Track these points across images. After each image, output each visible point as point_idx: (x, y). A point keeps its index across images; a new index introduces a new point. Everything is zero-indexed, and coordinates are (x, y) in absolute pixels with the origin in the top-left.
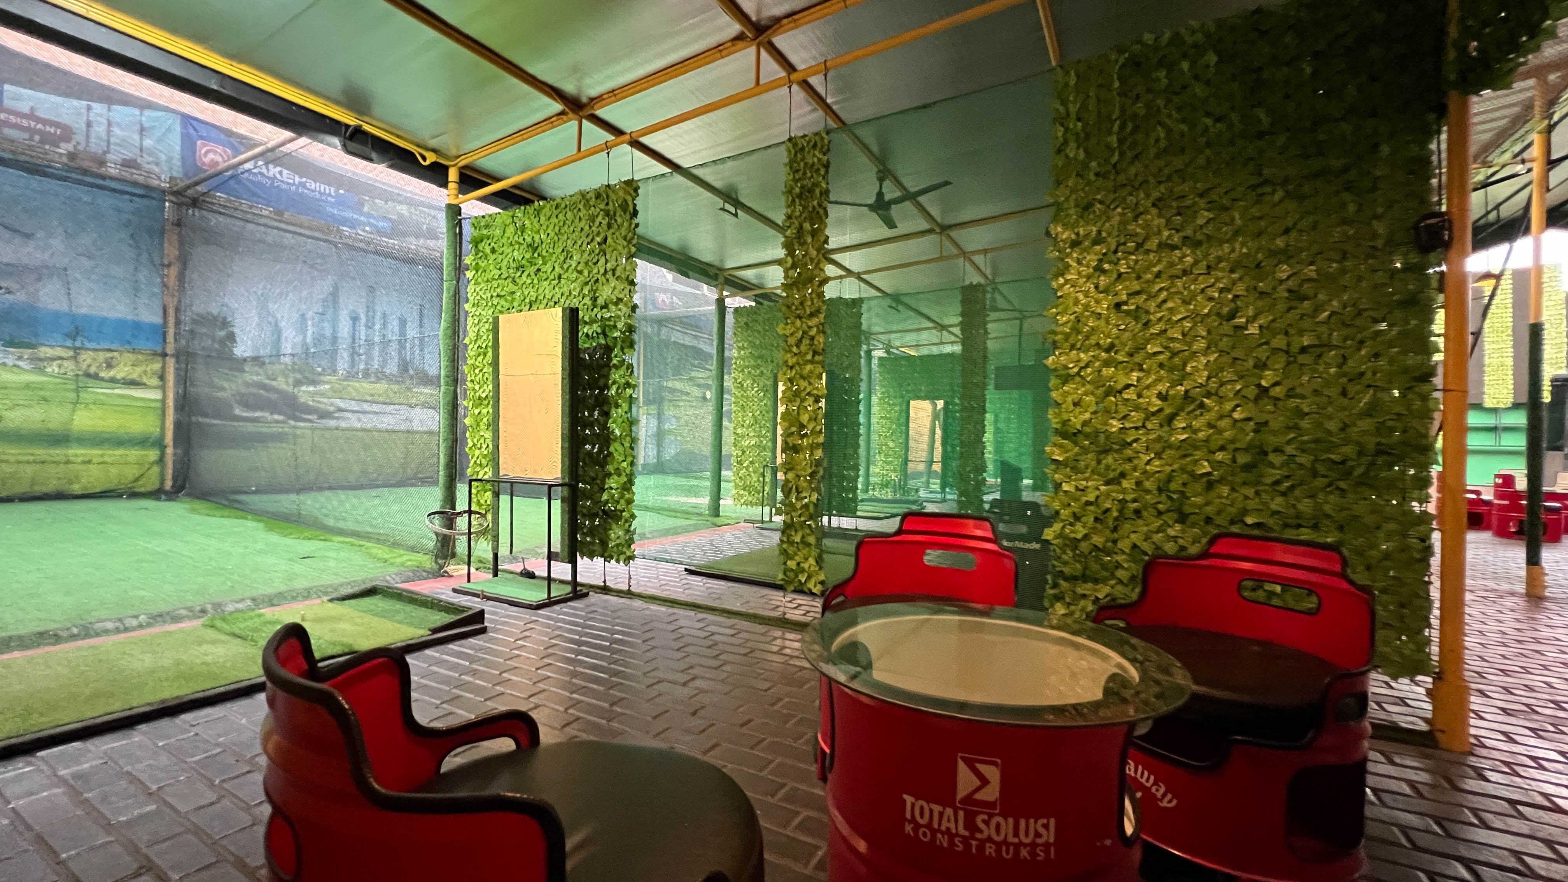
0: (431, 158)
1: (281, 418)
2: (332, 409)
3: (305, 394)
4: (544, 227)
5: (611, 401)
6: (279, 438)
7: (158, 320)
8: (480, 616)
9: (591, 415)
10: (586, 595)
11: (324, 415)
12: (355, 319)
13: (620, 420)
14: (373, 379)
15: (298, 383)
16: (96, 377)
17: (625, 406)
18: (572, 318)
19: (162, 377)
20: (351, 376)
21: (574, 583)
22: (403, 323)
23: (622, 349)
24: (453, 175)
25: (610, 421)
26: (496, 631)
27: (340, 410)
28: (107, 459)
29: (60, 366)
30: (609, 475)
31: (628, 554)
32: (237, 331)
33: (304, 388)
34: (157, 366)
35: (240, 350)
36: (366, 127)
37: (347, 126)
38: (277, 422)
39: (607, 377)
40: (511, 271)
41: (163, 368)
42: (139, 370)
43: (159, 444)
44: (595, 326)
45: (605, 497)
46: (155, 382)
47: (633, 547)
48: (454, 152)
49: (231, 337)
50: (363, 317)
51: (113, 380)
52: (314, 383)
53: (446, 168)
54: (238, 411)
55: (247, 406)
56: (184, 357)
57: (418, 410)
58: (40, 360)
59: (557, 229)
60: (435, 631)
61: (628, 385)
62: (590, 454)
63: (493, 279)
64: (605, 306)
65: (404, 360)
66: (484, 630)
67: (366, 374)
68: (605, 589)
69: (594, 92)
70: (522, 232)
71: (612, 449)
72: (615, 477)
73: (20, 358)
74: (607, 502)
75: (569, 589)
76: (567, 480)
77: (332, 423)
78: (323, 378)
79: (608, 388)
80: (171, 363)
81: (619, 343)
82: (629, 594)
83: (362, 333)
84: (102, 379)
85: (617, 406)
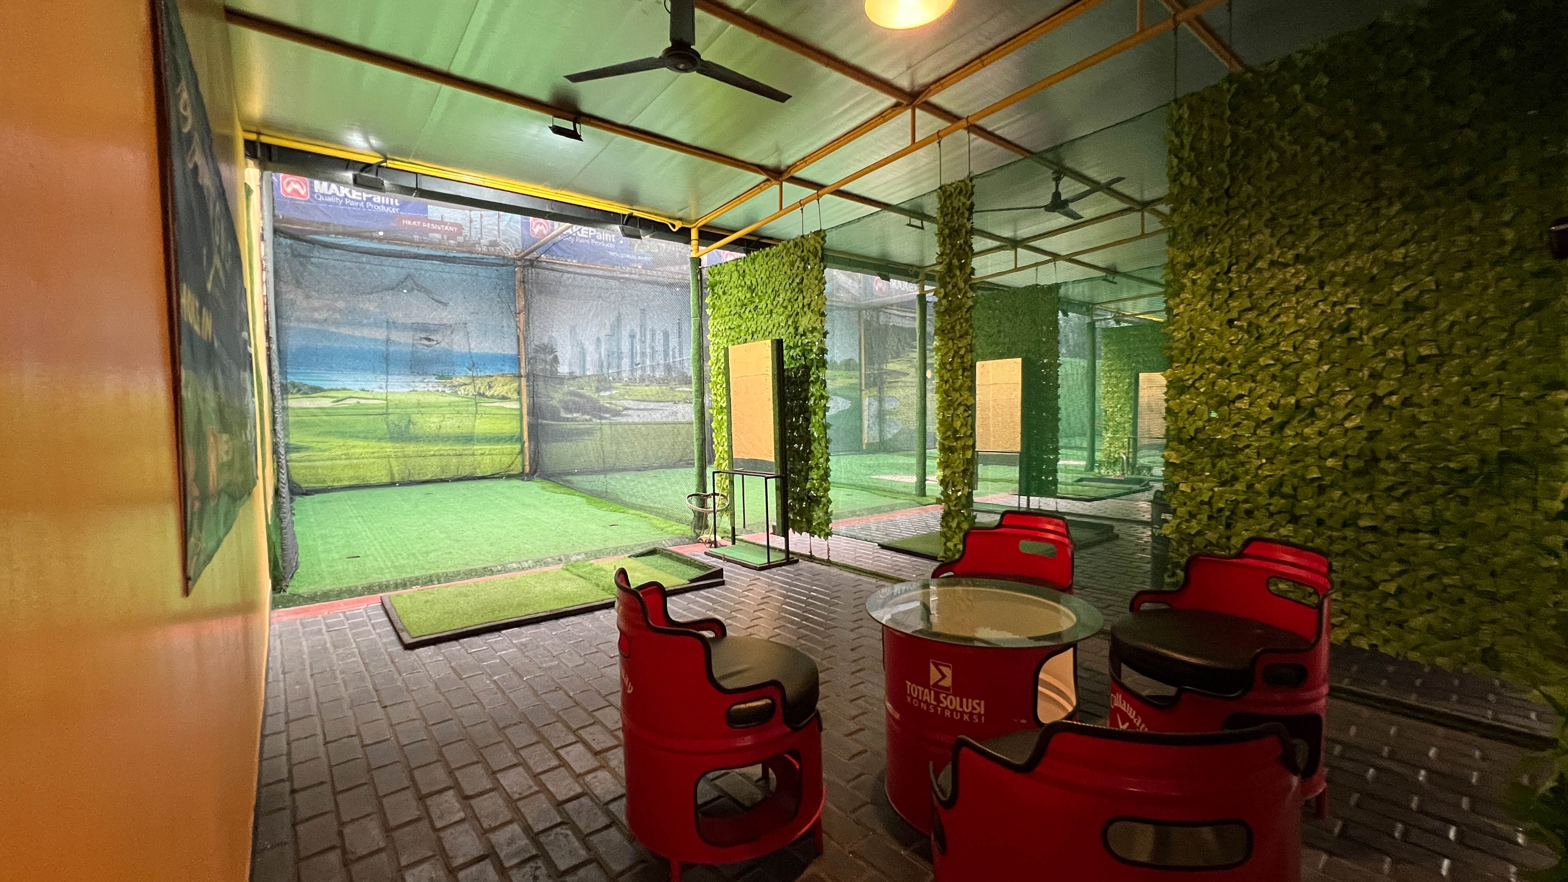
0: (679, 225)
1: (588, 417)
2: (621, 408)
3: (604, 398)
4: (759, 273)
5: (810, 409)
6: (589, 432)
7: (514, 352)
8: (719, 573)
9: (797, 421)
10: (797, 561)
11: (617, 414)
12: (632, 337)
13: (817, 425)
14: (647, 383)
15: (598, 390)
16: (483, 395)
17: (821, 414)
18: (778, 345)
19: (519, 393)
20: (632, 381)
21: (787, 551)
22: (666, 335)
23: (817, 368)
24: (694, 234)
25: (811, 426)
26: (731, 584)
27: (627, 409)
28: (493, 452)
29: (465, 390)
30: (812, 468)
31: (827, 531)
32: (558, 354)
33: (602, 394)
34: (516, 385)
35: (563, 369)
36: (636, 214)
37: (624, 215)
38: (587, 420)
39: (807, 390)
40: (738, 308)
41: (520, 385)
42: (506, 388)
43: (520, 439)
44: (798, 349)
45: (808, 486)
46: (515, 396)
47: (830, 526)
48: (693, 218)
49: (556, 360)
50: (638, 336)
51: (492, 397)
52: (610, 388)
53: (689, 230)
54: (563, 414)
55: (568, 410)
56: (532, 377)
57: (680, 406)
58: (455, 386)
59: (768, 273)
60: (692, 581)
61: (822, 397)
62: (797, 451)
63: (726, 316)
64: (804, 334)
65: (668, 364)
66: (723, 583)
67: (642, 380)
68: (811, 558)
69: (790, 161)
70: (744, 277)
71: (813, 448)
72: (815, 470)
73: (445, 386)
74: (810, 490)
75: (783, 556)
76: (779, 474)
77: (623, 420)
78: (613, 385)
79: (809, 400)
80: (524, 381)
81: (815, 363)
82: (828, 563)
83: (638, 347)
84: (487, 397)
85: (815, 414)
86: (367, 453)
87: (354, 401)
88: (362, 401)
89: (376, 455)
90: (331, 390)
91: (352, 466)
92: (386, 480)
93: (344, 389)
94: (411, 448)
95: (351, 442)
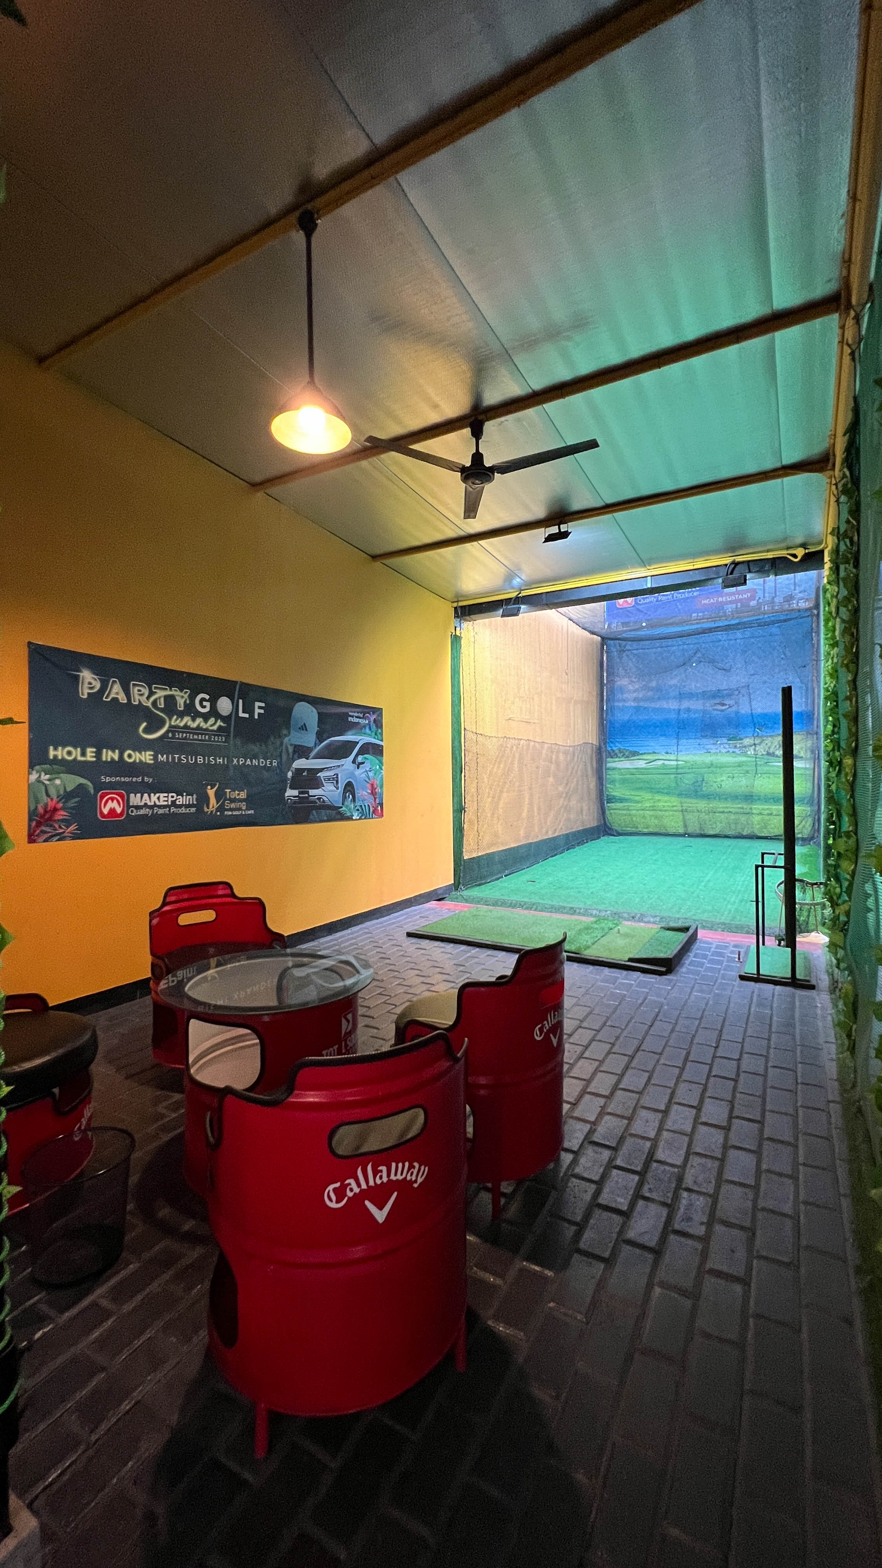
0: (800, 552)
8: (665, 963)
16: (772, 755)
19: (813, 751)
34: (810, 743)
36: (739, 559)
37: (727, 565)
46: (808, 755)
66: (664, 974)
86: (668, 806)
87: (660, 762)
88: (666, 763)
89: (675, 808)
90: (644, 754)
91: (656, 817)
92: (681, 831)
93: (654, 753)
94: (702, 805)
95: (657, 797)
